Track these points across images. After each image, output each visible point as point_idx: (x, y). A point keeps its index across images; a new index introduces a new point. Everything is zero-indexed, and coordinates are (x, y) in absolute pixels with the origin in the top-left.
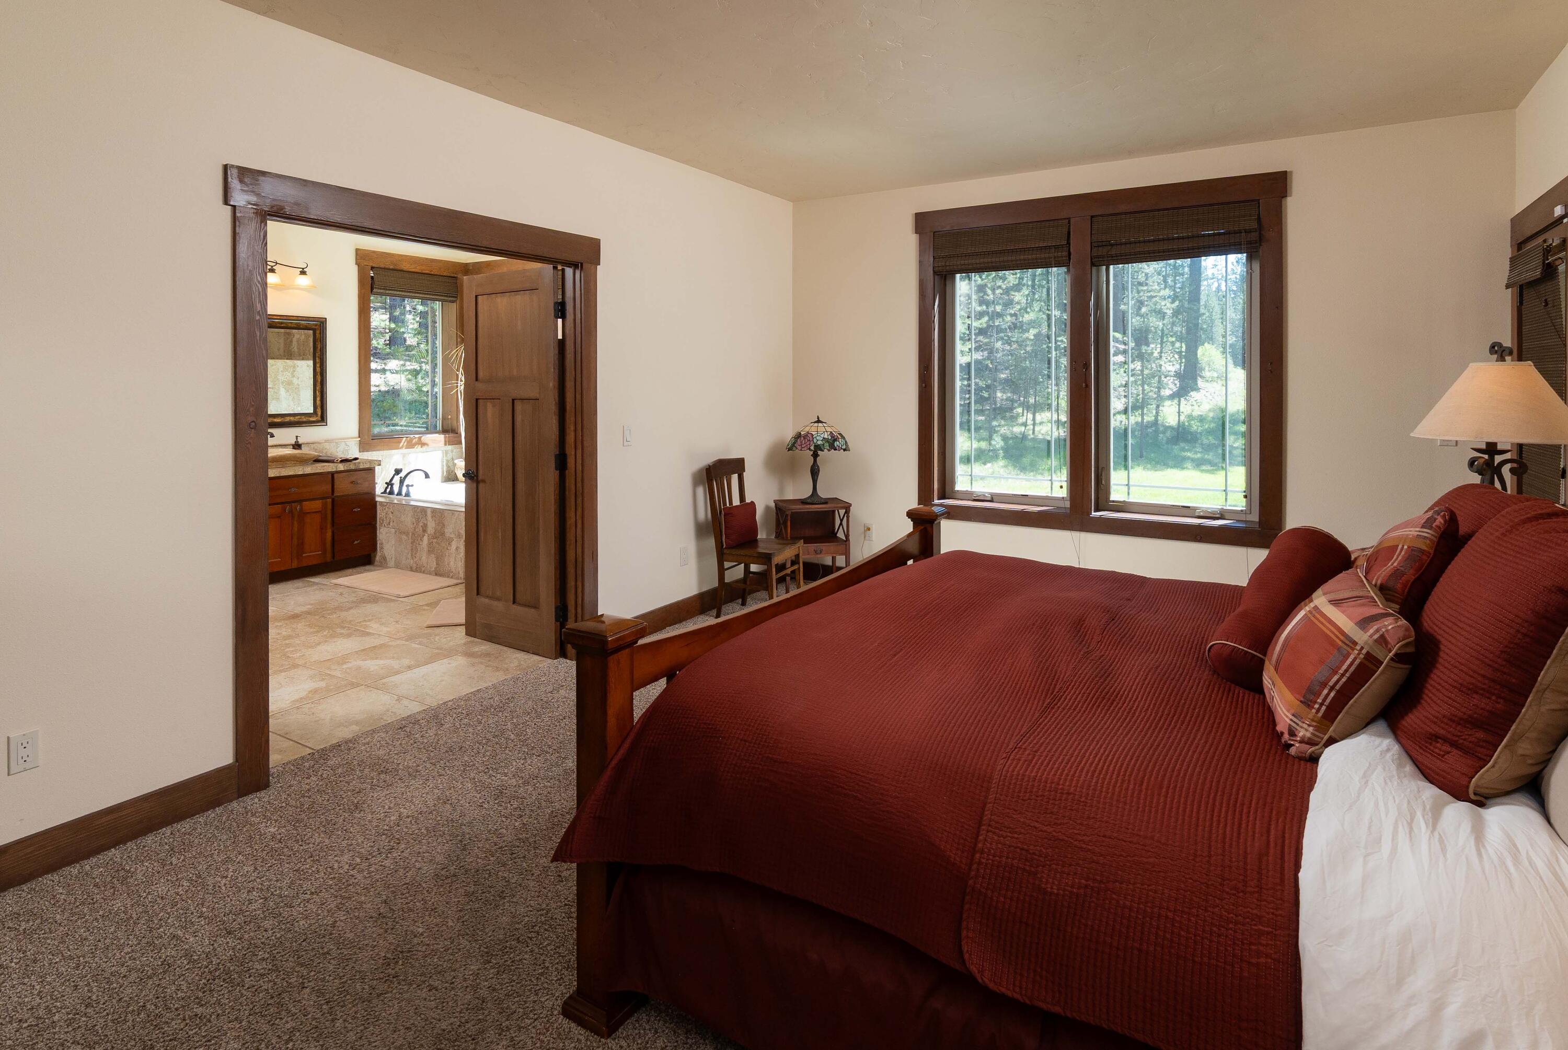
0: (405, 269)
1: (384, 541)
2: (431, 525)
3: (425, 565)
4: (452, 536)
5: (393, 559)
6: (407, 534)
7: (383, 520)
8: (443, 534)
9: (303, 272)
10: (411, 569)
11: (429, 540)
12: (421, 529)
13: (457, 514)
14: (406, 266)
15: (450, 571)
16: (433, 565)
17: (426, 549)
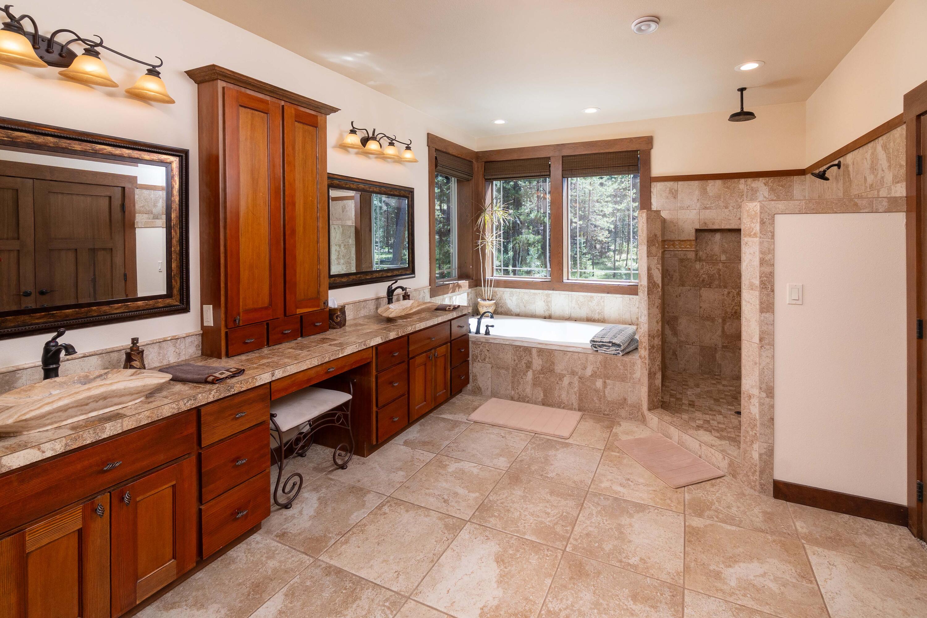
0: (451, 152)
1: (477, 374)
2: (537, 363)
3: (530, 395)
4: (565, 372)
5: (490, 389)
6: (507, 369)
7: (477, 357)
8: (552, 371)
9: (408, 148)
10: (512, 399)
11: (534, 375)
12: (524, 365)
13: (569, 354)
14: (451, 151)
15: (561, 402)
16: (541, 396)
17: (530, 382)
